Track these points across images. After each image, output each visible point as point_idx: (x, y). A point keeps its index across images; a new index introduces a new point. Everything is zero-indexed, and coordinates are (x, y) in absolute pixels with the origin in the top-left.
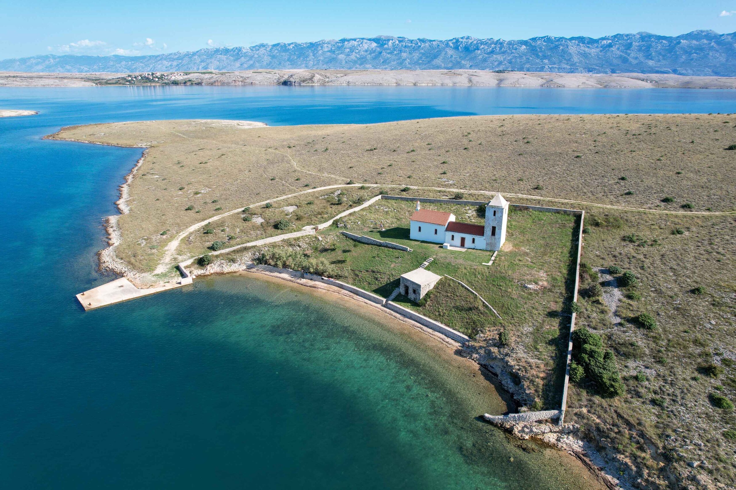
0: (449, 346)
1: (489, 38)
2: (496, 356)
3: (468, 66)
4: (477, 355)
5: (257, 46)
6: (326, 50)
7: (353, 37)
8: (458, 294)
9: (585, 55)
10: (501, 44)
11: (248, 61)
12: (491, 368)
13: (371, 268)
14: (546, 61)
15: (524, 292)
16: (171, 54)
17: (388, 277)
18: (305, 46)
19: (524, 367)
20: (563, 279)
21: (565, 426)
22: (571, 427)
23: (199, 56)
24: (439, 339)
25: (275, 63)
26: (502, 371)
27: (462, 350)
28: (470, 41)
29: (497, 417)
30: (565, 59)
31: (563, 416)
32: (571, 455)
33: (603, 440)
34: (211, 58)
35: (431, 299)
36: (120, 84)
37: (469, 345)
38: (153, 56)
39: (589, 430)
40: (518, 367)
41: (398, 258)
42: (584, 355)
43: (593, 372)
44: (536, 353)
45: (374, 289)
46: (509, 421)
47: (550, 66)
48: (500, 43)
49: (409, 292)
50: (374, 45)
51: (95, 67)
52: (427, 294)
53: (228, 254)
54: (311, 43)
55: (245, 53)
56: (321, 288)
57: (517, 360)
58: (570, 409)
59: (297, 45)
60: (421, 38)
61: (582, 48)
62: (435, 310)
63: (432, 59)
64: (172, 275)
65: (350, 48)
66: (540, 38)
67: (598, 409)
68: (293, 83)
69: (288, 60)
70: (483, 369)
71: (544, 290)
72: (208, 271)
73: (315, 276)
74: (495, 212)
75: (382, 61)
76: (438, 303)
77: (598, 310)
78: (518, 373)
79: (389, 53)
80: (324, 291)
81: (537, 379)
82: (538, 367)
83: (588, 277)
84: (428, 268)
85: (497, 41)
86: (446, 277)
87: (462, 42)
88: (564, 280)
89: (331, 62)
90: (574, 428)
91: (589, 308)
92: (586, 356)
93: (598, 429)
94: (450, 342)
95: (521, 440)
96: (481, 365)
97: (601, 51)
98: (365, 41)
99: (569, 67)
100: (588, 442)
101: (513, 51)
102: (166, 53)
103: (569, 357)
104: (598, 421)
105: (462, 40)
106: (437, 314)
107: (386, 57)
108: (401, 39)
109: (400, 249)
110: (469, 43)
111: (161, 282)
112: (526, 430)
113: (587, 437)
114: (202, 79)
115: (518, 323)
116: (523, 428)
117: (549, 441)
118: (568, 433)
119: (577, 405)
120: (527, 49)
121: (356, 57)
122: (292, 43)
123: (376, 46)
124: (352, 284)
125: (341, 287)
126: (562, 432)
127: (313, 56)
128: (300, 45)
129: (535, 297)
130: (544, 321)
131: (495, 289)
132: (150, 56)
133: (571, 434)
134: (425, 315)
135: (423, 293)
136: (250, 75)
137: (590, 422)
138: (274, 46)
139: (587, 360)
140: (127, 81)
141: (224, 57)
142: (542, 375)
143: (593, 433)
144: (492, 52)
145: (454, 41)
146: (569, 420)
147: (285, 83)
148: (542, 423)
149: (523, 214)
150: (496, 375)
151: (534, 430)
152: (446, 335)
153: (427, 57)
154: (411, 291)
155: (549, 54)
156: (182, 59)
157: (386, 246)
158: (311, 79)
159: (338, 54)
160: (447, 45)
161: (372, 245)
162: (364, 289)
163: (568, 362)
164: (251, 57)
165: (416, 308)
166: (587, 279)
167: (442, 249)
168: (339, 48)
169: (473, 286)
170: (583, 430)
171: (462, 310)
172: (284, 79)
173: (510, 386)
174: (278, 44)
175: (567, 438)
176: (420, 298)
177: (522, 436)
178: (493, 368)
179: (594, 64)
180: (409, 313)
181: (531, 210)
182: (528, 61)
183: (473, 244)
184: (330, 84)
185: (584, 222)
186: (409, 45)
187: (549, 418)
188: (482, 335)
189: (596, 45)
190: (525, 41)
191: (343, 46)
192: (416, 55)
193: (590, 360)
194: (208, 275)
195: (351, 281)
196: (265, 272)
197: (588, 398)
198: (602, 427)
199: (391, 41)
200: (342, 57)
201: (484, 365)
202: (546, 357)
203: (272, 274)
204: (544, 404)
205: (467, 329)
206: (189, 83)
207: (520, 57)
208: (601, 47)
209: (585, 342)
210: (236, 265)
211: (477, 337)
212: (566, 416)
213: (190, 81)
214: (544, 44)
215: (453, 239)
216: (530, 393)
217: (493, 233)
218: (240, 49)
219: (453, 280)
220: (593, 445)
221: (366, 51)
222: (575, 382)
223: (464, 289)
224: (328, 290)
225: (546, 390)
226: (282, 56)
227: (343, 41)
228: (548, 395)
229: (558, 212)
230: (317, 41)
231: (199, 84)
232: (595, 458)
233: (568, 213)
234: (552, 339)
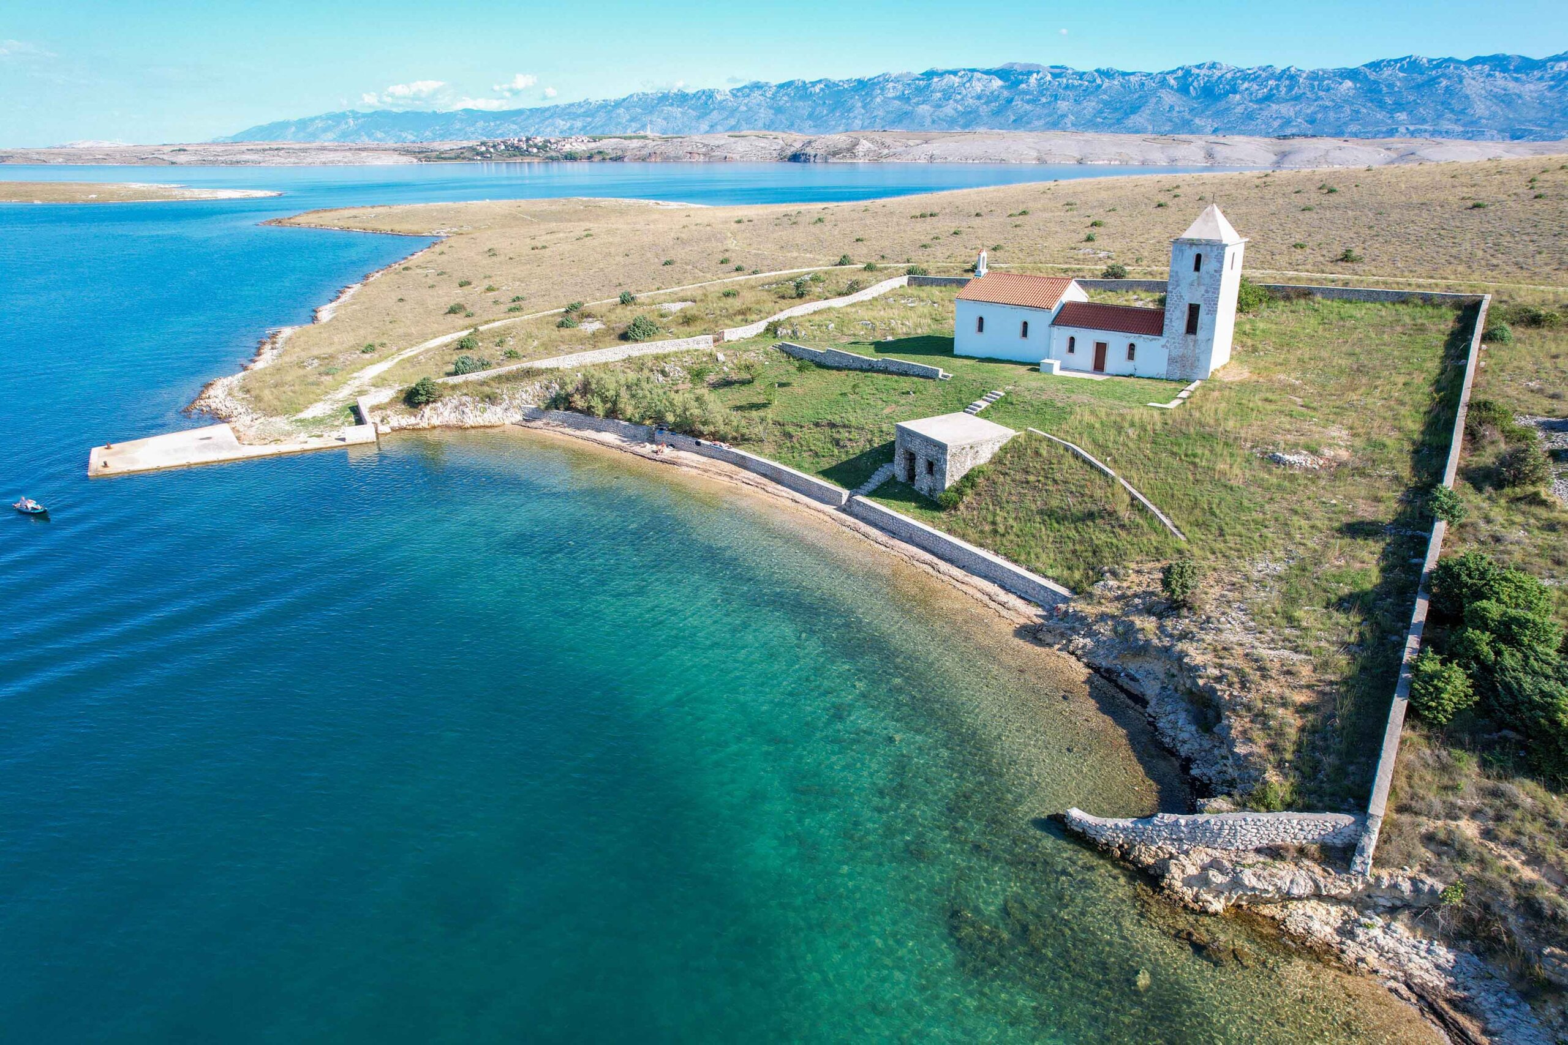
0: (1004, 612)
1: (1264, 64)
2: (1148, 642)
3: (1209, 129)
4: (1088, 640)
5: (745, 87)
6: (890, 95)
7: (950, 68)
8: (1058, 476)
9: (1506, 100)
10: (1292, 78)
11: (726, 118)
12: (1126, 680)
13: (829, 417)
14: (1402, 116)
15: (1270, 473)
16: (573, 105)
17: (869, 437)
18: (846, 86)
19: (1238, 671)
20: (1405, 443)
21: (1378, 879)
22: (1406, 887)
23: (627, 109)
24: (979, 595)
25: (781, 122)
26: (1164, 688)
27: (1042, 625)
28: (1218, 73)
29: (1110, 822)
30: (1452, 111)
31: (1375, 837)
32: (1401, 996)
33: (1552, 955)
34: (650, 112)
35: (979, 489)
36: (464, 158)
37: (1066, 612)
38: (537, 110)
39: (1486, 907)
40: (1217, 672)
41: (908, 393)
42: (1471, 633)
43: (1514, 692)
44: (1287, 631)
45: (827, 466)
46: (1153, 842)
47: (1411, 128)
48: (1289, 77)
49: (917, 471)
50: (997, 83)
51: (427, 133)
52: (966, 477)
53: (483, 383)
54: (860, 81)
55: (721, 102)
56: (687, 466)
57: (1215, 650)
58: (1405, 818)
59: (829, 85)
60: (1104, 67)
61: (1500, 82)
62: (985, 519)
63: (1127, 115)
64: (336, 423)
65: (944, 90)
66: (1389, 63)
67: (1529, 828)
68: (812, 159)
69: (810, 116)
70: (1099, 681)
71: (1338, 471)
72: (425, 419)
73: (680, 438)
74: (1198, 258)
75: (1012, 118)
76: (997, 502)
77: (1532, 521)
78: (1215, 691)
79: (1028, 102)
80: (694, 472)
81: (1281, 711)
82: (1289, 673)
83: (1498, 436)
84: (984, 415)
85: (1284, 71)
86: (1030, 436)
87: (1198, 75)
88: (1408, 447)
89: (900, 121)
90: (1416, 890)
91: (1498, 513)
92: (1482, 640)
93: (1529, 907)
94: (1010, 604)
95: (1193, 911)
96: (1097, 670)
97: (1551, 88)
98: (978, 75)
99: (1461, 129)
100: (1477, 952)
101: (1321, 94)
102: (563, 102)
103: (1413, 641)
104: (1528, 874)
105: (1197, 71)
106: (988, 528)
107: (1021, 111)
108: (1058, 71)
109: (918, 376)
110: (1215, 77)
111: (302, 434)
112: (1217, 878)
113: (1474, 933)
114: (624, 150)
115: (1239, 550)
116: (1204, 869)
117: (1309, 931)
118: (1392, 911)
119: (1438, 806)
120: (1356, 88)
121: (955, 110)
122: (820, 81)
123: (1002, 87)
124: (773, 457)
125: (742, 463)
126: (1364, 903)
127: (864, 107)
128: (835, 85)
129: (1306, 486)
130: (1326, 546)
131: (1175, 463)
132: (530, 110)
133: (1404, 916)
134: (950, 531)
135: (953, 474)
136: (722, 142)
137: (1491, 875)
138: (781, 86)
139: (1486, 649)
140: (478, 154)
141: (677, 111)
142: (1301, 698)
143: (1504, 919)
144: (1269, 98)
145: (1180, 73)
146: (1396, 857)
147: (795, 158)
148: (1283, 858)
149: (1293, 308)
150: (1141, 700)
151: (1248, 878)
152: (1002, 587)
153: (1116, 110)
154: (921, 467)
155: (1411, 98)
156: (593, 115)
157: (885, 371)
158: (851, 149)
159: (918, 104)
160: (1163, 83)
161: (850, 369)
162: (799, 467)
163: (1407, 657)
164: (733, 111)
165: (929, 514)
166: (1493, 443)
167: (1035, 374)
168: (919, 91)
169: (1110, 455)
170: (1457, 901)
171: (1065, 518)
172: (793, 149)
173: (1184, 736)
174: (790, 84)
175: (1386, 930)
176: (943, 484)
177: (1196, 899)
178: (1133, 679)
179: (1530, 121)
180: (907, 524)
181: (1318, 298)
182: (1356, 115)
183: (1131, 363)
184: (890, 160)
185: (1488, 315)
186: (1076, 83)
187: (1314, 841)
188: (1112, 583)
189: (1537, 73)
190: (1352, 70)
191: (928, 86)
192: (1090, 106)
193: (1498, 653)
194: (425, 429)
195: (769, 448)
196: (562, 430)
197: (1490, 783)
198: (1549, 899)
199: (1035, 75)
200: (924, 109)
201: (1108, 670)
202: (1323, 644)
203: (578, 433)
204: (1298, 791)
205: (1069, 568)
206: (597, 158)
207: (1338, 107)
208: (1552, 79)
209: (1479, 595)
210: (498, 409)
211: (1097, 590)
212: (1385, 839)
213: (600, 153)
214: (1401, 75)
215: (1071, 349)
216: (1251, 754)
217: (1192, 328)
218: (710, 95)
219: (1050, 440)
220: (1502, 968)
221: (979, 97)
222: (1431, 725)
223: (1079, 463)
224: (706, 471)
225: (1314, 748)
226: (796, 107)
227: (930, 75)
228: (1320, 762)
229: (1402, 299)
230: (872, 76)
231: (619, 159)
232: (1513, 1026)
233: (1436, 301)
234: (1351, 595)
